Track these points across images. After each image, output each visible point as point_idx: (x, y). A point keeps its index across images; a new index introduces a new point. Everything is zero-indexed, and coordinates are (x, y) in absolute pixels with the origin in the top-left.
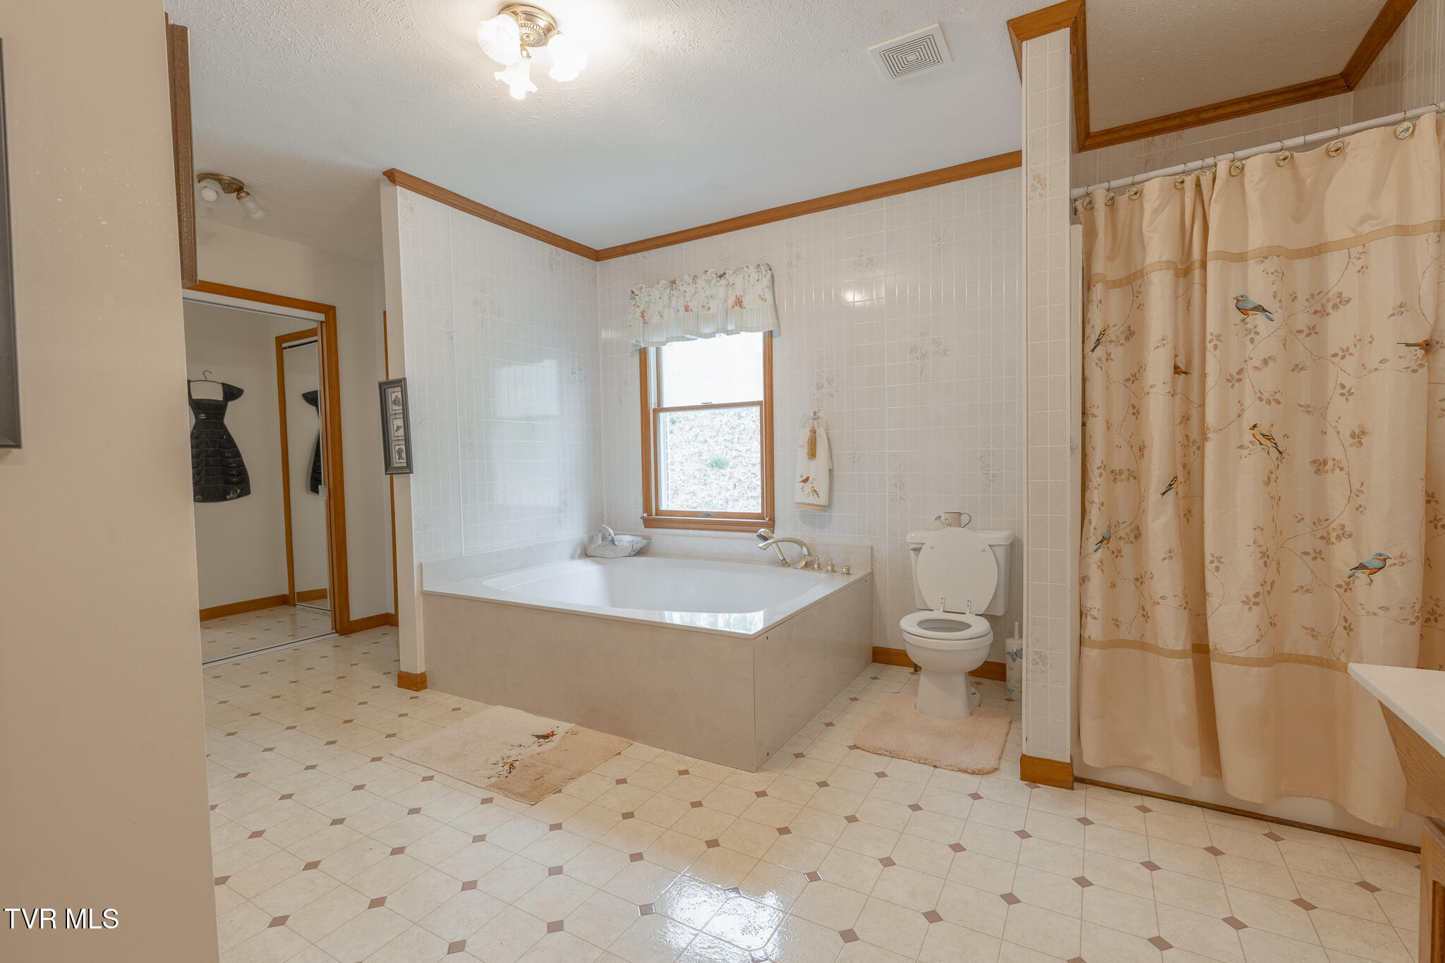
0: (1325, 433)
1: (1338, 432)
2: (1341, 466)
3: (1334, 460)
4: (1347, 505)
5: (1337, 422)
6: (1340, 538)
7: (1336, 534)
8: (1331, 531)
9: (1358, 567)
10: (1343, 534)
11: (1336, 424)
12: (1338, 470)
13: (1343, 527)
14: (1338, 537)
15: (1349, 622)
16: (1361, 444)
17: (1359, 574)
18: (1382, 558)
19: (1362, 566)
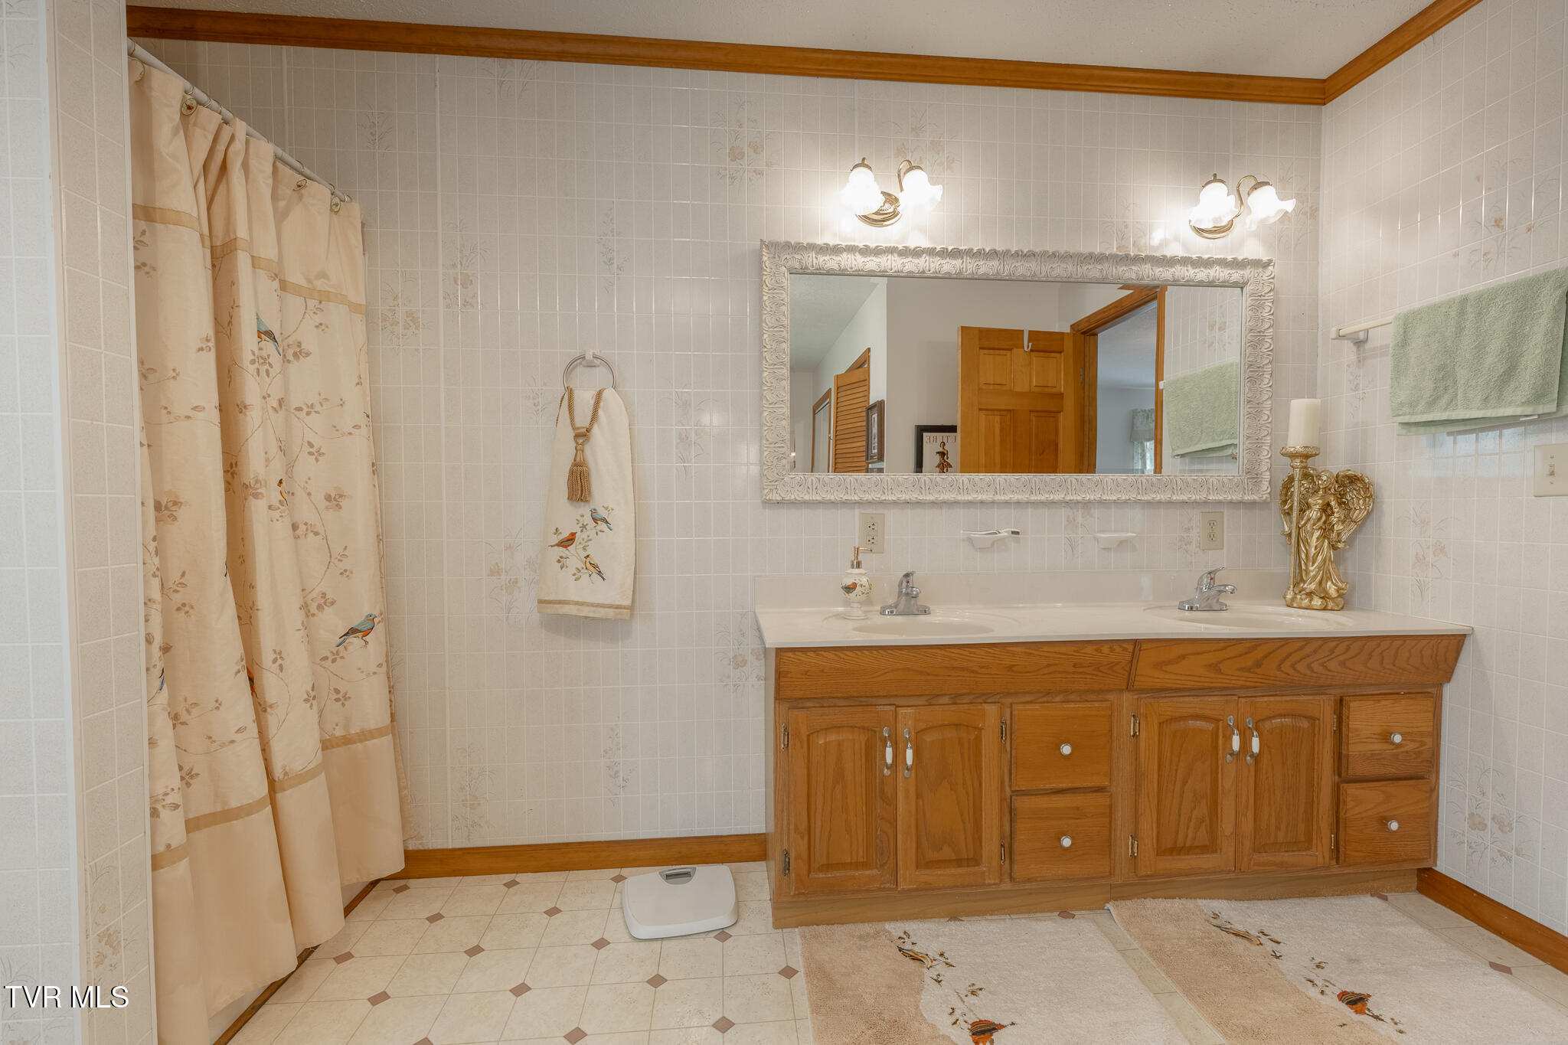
0: (293, 494)
1: (309, 494)
2: (315, 530)
3: (306, 524)
4: (326, 571)
5: (307, 482)
6: (323, 607)
7: (316, 604)
8: (309, 602)
9: (348, 633)
10: (325, 603)
11: (306, 485)
12: (312, 534)
13: (324, 595)
14: (320, 607)
15: (342, 692)
16: (339, 507)
17: (351, 639)
18: (371, 618)
19: (353, 631)
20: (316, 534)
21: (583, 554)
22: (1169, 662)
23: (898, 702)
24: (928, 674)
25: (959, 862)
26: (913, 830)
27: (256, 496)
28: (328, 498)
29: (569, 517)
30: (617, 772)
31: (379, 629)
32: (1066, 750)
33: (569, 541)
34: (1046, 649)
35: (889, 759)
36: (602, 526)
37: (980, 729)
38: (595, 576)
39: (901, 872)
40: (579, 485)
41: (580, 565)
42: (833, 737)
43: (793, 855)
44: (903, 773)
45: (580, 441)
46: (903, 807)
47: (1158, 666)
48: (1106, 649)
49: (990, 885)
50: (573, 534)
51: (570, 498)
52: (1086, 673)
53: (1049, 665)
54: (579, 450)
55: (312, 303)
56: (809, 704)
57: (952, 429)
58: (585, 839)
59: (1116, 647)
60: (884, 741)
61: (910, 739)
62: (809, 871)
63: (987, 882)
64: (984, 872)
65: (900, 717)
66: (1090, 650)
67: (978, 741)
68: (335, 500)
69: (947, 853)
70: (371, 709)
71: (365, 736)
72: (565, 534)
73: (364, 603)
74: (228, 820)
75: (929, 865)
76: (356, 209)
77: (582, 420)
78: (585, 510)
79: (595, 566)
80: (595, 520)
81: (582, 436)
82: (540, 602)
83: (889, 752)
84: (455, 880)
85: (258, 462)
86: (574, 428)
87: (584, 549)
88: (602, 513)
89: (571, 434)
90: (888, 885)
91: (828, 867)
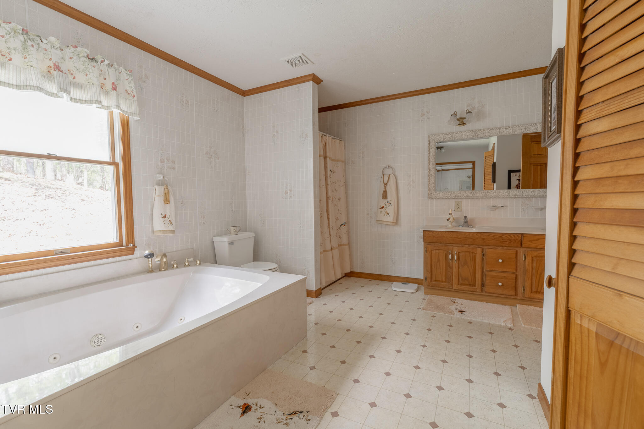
0: (334, 199)
3: (335, 204)
4: (338, 213)
7: (337, 219)
11: (335, 197)
13: (338, 217)
15: (340, 236)
16: (340, 201)
17: (342, 226)
18: (345, 222)
19: (342, 225)
20: (336, 206)
21: (385, 211)
22: (534, 240)
23: (454, 245)
24: (461, 239)
25: (470, 285)
26: (457, 275)
27: (330, 199)
28: (338, 199)
29: (383, 202)
30: (393, 260)
31: (346, 225)
32: (500, 261)
33: (382, 208)
34: (493, 234)
35: (450, 258)
36: (390, 204)
37: (476, 254)
38: (388, 215)
39: (454, 285)
40: (385, 196)
41: (385, 213)
42: (437, 251)
43: (427, 277)
44: (454, 262)
45: (385, 186)
46: (455, 270)
47: (531, 241)
48: (512, 236)
49: (478, 292)
50: (383, 206)
51: (383, 198)
52: (507, 242)
53: (495, 239)
54: (385, 188)
55: (336, 162)
56: (432, 244)
57: (519, 171)
58: (386, 274)
59: (515, 235)
60: (449, 253)
61: (456, 254)
62: (431, 281)
63: (477, 291)
64: (476, 289)
65: (454, 248)
66: (507, 235)
67: (475, 256)
68: (339, 199)
69: (466, 282)
70: (345, 240)
71: (344, 245)
72: (382, 206)
73: (343, 220)
74: (326, 252)
75: (462, 284)
76: (343, 142)
77: (386, 181)
78: (385, 201)
79: (388, 213)
80: (388, 203)
81: (386, 184)
82: (377, 221)
83: (450, 256)
84: (359, 278)
85: (330, 194)
86: (384, 183)
87: (386, 210)
88: (389, 202)
89: (383, 184)
90: (450, 287)
91: (435, 281)
